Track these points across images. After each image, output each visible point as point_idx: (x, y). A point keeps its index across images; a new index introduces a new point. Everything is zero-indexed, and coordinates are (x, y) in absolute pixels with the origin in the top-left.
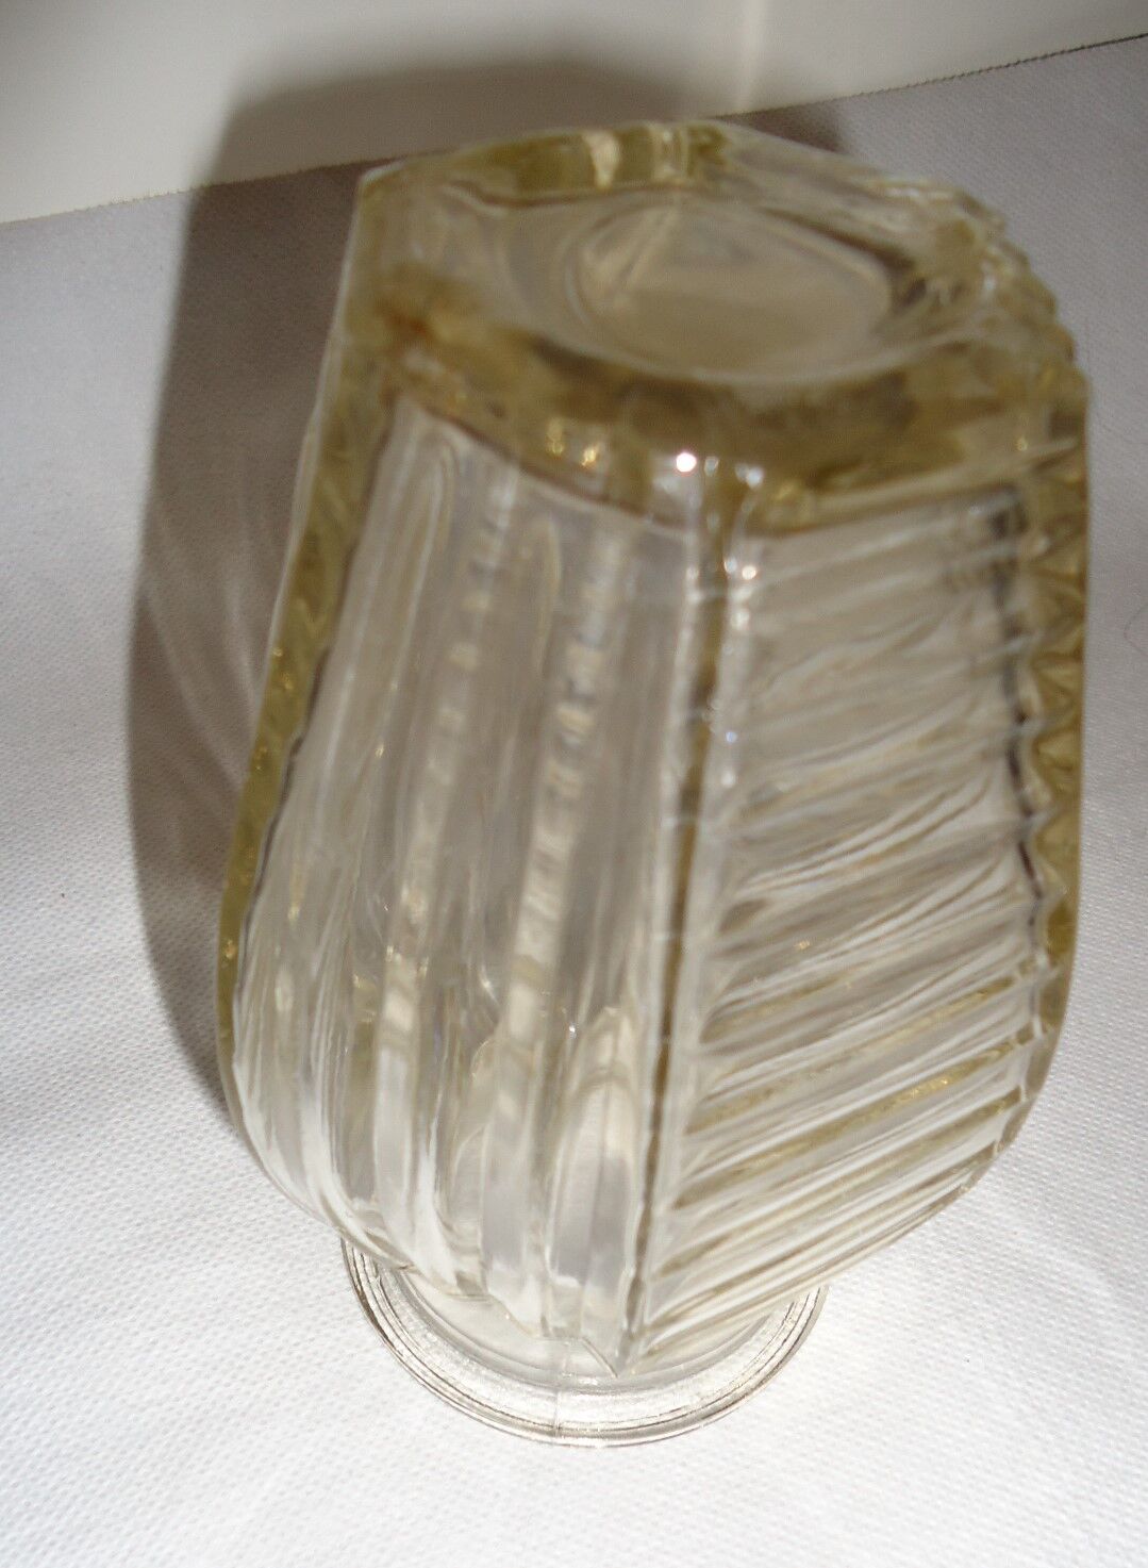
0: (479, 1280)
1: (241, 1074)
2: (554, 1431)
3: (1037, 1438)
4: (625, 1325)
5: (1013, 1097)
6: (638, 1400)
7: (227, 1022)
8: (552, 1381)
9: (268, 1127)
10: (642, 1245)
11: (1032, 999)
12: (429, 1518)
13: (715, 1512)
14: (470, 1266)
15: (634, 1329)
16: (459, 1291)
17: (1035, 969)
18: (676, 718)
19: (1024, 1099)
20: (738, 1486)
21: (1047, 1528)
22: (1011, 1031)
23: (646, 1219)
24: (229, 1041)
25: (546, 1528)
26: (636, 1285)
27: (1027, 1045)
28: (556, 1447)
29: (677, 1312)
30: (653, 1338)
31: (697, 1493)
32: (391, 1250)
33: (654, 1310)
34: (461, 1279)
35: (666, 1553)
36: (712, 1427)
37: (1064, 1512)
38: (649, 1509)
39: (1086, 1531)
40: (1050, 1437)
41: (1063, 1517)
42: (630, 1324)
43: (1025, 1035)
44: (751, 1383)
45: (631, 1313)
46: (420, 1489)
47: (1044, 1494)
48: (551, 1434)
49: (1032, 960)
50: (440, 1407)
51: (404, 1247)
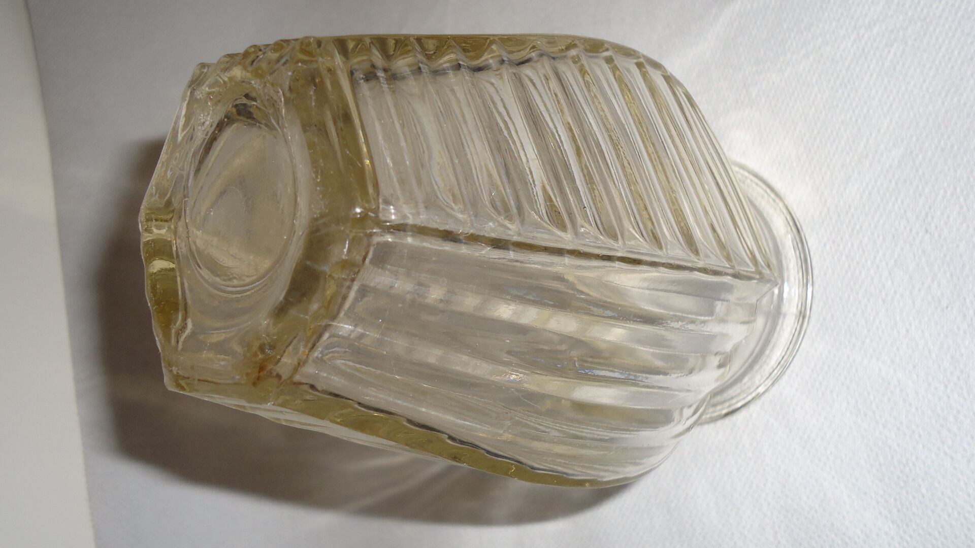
0: (724, 356)
1: (609, 477)
2: (802, 315)
3: (820, 48)
4: (756, 281)
5: (640, 65)
6: (788, 268)
7: (581, 483)
8: (775, 315)
9: (636, 464)
10: (716, 273)
11: (591, 57)
12: (848, 388)
13: (853, 230)
14: (715, 361)
15: (758, 277)
16: (728, 367)
17: (578, 56)
18: (464, 250)
19: (642, 60)
20: (839, 216)
21: (872, 45)
22: (606, 67)
23: (704, 270)
24: (592, 482)
25: (857, 324)
26: (736, 276)
27: (614, 58)
28: (811, 315)
29: (750, 256)
30: (762, 266)
31: (842, 239)
32: (703, 401)
33: (748, 266)
34: (720, 366)
35: (875, 258)
36: (804, 228)
37: (863, 36)
38: (849, 266)
39: (875, 24)
40: (820, 40)
41: (866, 36)
42: (755, 279)
43: (609, 60)
44: (781, 204)
45: (750, 278)
46: (831, 392)
47: (852, 45)
48: (804, 318)
49: (573, 58)
50: (785, 378)
51: (702, 396)
